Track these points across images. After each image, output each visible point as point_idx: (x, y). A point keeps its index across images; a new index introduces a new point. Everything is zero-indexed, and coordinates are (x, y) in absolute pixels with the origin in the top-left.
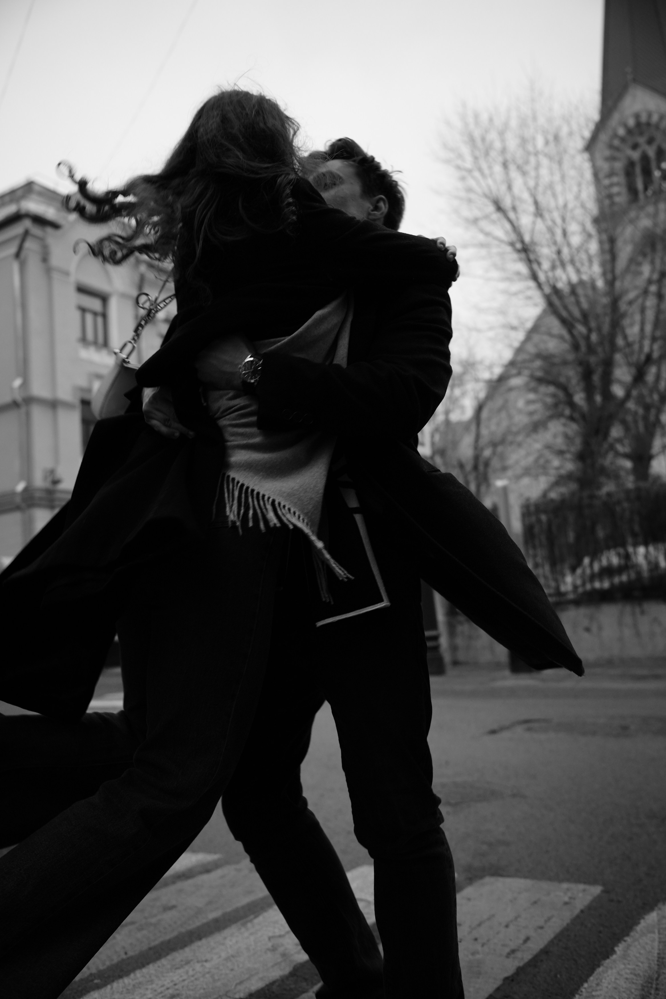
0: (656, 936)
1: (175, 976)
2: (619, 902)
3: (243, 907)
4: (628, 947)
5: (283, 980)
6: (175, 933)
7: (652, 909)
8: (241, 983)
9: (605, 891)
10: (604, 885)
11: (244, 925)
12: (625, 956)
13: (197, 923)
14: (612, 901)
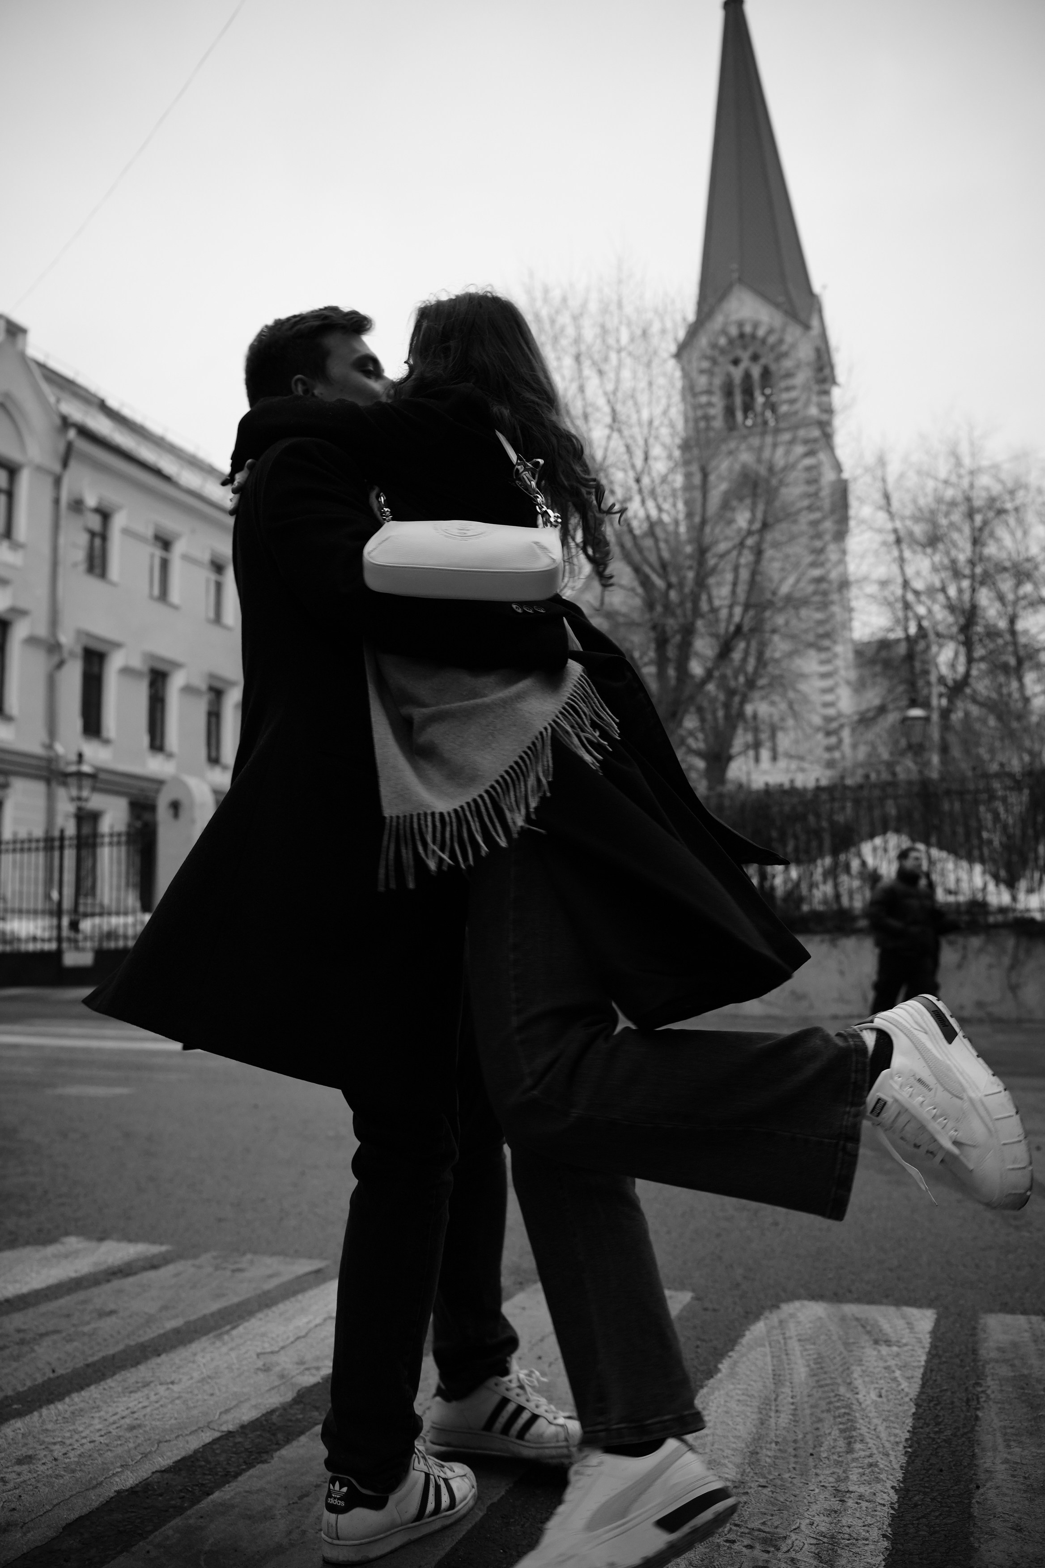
0: (767, 1349)
1: (133, 1401)
2: (715, 1310)
3: (212, 1315)
4: (735, 1363)
5: (285, 1408)
6: (121, 1347)
7: (757, 1318)
8: (227, 1411)
9: (697, 1298)
10: (693, 1290)
11: (219, 1337)
12: (732, 1374)
13: (149, 1334)
14: (706, 1309)
